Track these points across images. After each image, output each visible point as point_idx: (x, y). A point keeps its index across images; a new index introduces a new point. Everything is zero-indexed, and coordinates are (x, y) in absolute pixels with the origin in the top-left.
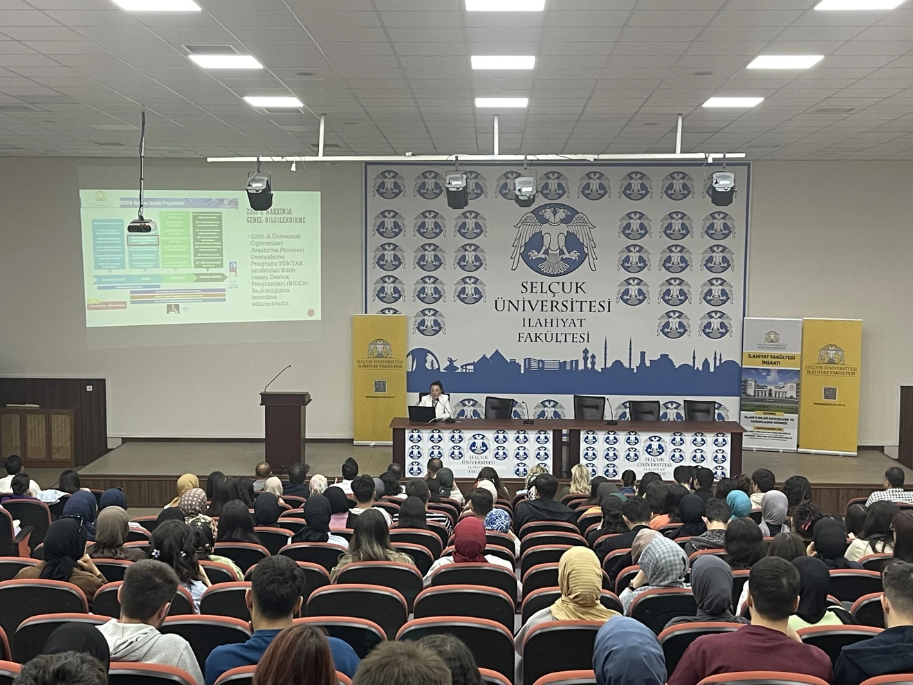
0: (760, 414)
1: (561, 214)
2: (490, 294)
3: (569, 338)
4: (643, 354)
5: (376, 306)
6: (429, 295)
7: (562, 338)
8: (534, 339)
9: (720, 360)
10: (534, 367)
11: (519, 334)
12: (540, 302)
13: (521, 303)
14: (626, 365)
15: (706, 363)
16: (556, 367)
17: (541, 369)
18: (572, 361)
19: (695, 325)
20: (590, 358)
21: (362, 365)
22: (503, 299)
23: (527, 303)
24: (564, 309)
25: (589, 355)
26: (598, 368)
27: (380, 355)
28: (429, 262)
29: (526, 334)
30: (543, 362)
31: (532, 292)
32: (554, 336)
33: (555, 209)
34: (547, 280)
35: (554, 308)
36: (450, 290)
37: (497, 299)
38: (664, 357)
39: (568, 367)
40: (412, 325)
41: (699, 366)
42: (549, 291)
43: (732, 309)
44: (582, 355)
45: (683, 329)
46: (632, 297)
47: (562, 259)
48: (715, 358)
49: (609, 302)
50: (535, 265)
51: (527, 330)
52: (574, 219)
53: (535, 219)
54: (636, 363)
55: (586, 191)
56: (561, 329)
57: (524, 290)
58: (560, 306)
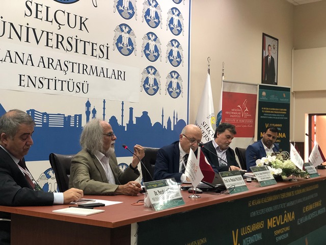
4: (131, 109)
9: (177, 119)
12: (45, 34)
13: (24, 30)
14: (120, 123)
15: (169, 122)
16: (60, 124)
17: (46, 125)
18: (76, 116)
20: (91, 112)
22: (3, 20)
23: (31, 31)
25: (91, 109)
30: (48, 115)
31: (37, 17)
35: (59, 43)
38: (145, 115)
39: (72, 125)
41: (165, 125)
42: (54, 20)
44: (84, 109)
45: (156, 86)
48: (174, 117)
49: (108, 47)
54: (126, 121)
57: (28, 13)
58: (65, 43)
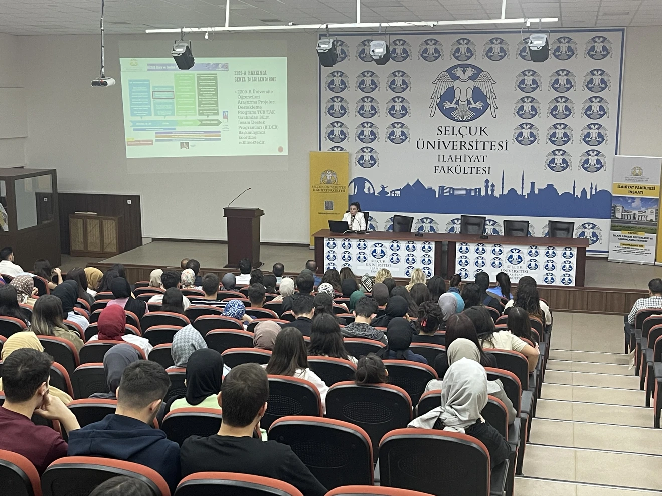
0: (626, 233)
1: (470, 72)
2: (413, 137)
3: (474, 170)
4: (533, 184)
5: (327, 145)
6: (367, 137)
7: (468, 170)
8: (446, 172)
9: (596, 189)
10: (447, 193)
11: (435, 167)
12: (452, 143)
13: (437, 143)
14: (519, 193)
15: (584, 192)
16: (464, 193)
17: (452, 195)
18: (476, 189)
19: (576, 160)
20: (490, 186)
21: (316, 189)
22: (423, 140)
23: (441, 143)
24: (471, 148)
25: (490, 184)
26: (497, 194)
27: (329, 182)
28: (368, 111)
29: (440, 168)
30: (453, 189)
31: (445, 134)
32: (463, 169)
33: (464, 69)
34: (458, 125)
35: (462, 147)
36: (382, 133)
37: (418, 140)
38: (550, 187)
39: (473, 194)
40: (354, 160)
41: (578, 194)
42: (459, 134)
43: (607, 149)
44: (484, 184)
45: (566, 164)
46: (525, 138)
47: (470, 108)
48: (592, 188)
49: (506, 143)
50: (448, 113)
51: (442, 164)
52: (480, 76)
53: (449, 76)
54: (527, 191)
55: (489, 54)
56: (468, 164)
57: (440, 133)
58: (467, 146)
